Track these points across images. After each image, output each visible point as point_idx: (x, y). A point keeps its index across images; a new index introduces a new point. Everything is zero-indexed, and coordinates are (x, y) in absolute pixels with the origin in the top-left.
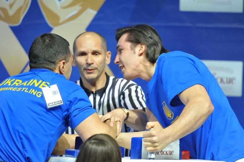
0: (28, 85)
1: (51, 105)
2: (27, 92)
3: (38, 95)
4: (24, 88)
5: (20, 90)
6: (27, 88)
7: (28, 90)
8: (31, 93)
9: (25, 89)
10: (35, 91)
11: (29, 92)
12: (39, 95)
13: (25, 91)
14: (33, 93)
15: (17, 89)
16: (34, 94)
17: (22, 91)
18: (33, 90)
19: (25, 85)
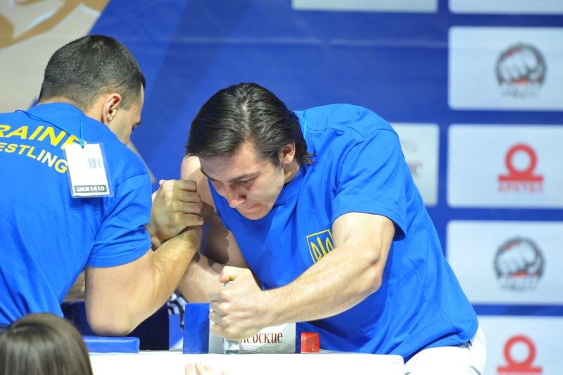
0: (32, 137)
1: (81, 192)
2: (34, 157)
3: (60, 167)
4: (24, 147)
5: (14, 150)
6: (33, 148)
7: (36, 153)
8: (43, 161)
9: (27, 150)
10: (52, 158)
11: (39, 159)
12: (62, 167)
13: (29, 154)
14: (47, 161)
15: (6, 147)
16: (50, 164)
17: (20, 153)
18: (49, 155)
19: (24, 136)
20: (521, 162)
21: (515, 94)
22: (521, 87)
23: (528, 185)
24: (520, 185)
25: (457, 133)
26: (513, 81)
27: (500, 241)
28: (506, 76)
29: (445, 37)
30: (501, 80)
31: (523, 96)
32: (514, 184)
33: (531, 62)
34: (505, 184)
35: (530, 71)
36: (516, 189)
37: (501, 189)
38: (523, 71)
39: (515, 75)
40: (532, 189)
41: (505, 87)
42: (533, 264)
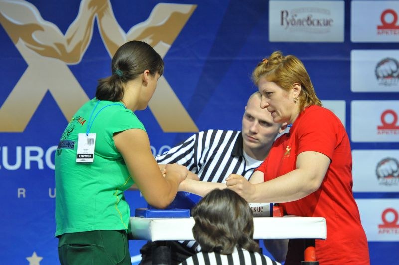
20: (389, 119)
21: (385, 84)
22: (389, 80)
23: (393, 131)
24: (389, 131)
25: (355, 104)
26: (384, 77)
27: (379, 160)
28: (381, 75)
29: (348, 55)
30: (378, 77)
31: (389, 85)
32: (386, 130)
33: (394, 67)
34: (381, 131)
35: (393, 72)
36: (387, 133)
37: (379, 133)
38: (390, 72)
39: (385, 74)
40: (395, 133)
41: (380, 80)
42: (396, 172)
